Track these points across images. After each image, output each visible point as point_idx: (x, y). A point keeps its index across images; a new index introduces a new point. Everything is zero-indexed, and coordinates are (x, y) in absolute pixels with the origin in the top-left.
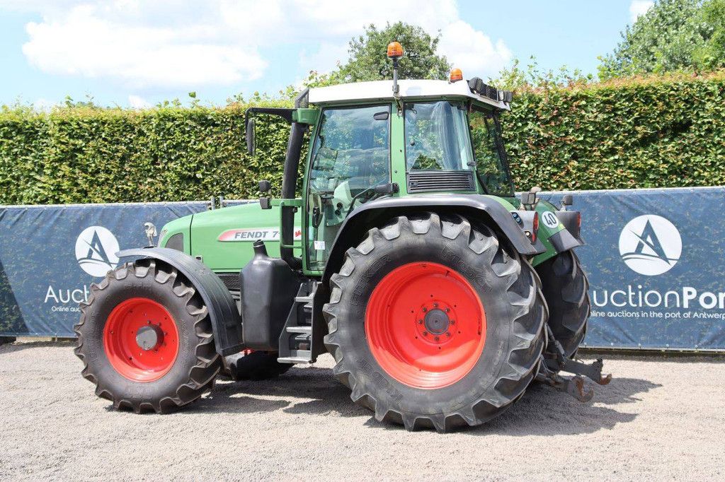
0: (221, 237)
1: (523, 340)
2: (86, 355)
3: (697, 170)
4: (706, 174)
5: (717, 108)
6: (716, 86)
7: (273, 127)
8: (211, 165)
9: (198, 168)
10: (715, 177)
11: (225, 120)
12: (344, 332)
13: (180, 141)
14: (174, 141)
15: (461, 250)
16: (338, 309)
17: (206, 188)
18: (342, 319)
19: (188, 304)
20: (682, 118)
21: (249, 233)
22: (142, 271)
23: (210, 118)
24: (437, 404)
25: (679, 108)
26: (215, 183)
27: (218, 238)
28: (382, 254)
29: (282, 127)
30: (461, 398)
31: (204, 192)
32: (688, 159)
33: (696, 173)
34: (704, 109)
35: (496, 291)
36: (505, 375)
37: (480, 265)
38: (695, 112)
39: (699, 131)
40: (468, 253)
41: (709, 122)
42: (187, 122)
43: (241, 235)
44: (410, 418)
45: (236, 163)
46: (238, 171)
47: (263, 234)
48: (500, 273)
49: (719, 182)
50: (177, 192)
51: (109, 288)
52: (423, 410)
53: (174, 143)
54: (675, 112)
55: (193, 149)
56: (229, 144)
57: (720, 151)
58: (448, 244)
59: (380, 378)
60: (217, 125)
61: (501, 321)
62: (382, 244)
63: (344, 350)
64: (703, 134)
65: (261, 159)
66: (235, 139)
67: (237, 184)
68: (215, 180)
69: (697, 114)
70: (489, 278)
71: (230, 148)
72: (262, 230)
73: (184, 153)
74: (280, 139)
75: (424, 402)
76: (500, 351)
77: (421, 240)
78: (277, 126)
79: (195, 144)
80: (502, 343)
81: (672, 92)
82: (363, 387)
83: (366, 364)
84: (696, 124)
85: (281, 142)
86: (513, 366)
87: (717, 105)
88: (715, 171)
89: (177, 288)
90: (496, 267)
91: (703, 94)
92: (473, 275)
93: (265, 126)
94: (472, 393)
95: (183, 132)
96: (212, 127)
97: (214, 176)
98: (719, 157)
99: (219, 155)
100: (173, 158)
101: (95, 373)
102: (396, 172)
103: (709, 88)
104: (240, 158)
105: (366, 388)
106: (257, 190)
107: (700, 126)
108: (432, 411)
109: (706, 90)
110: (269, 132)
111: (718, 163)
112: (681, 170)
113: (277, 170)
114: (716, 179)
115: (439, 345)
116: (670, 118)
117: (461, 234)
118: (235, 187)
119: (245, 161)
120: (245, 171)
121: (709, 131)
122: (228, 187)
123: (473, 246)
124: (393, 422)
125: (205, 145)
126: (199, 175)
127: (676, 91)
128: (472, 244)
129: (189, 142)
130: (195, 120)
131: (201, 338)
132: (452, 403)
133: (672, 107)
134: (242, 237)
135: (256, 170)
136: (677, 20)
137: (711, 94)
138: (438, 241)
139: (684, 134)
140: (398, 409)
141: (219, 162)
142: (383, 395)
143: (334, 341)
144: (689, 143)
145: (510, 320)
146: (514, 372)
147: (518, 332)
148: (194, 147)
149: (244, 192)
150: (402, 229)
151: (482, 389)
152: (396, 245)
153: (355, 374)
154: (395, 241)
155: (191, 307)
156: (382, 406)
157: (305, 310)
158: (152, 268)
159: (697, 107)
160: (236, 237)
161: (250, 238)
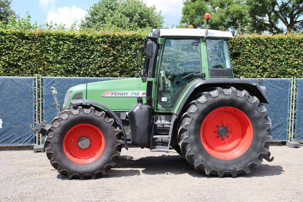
0: (104, 95)
1: (269, 138)
2: (54, 152)
3: (242, 72)
4: (245, 73)
5: (250, 48)
6: (249, 40)
7: (61, 43)
8: (26, 59)
9: (19, 60)
10: (248, 75)
11: (35, 37)
12: (192, 137)
13: (8, 46)
14: (5, 46)
15: (245, 102)
16: (189, 127)
17: (22, 70)
18: (191, 131)
19: (111, 126)
20: (238, 51)
21: (119, 93)
22: (87, 111)
23: (26, 35)
24: (234, 166)
25: (237, 47)
26: (28, 68)
27: (102, 95)
28: (211, 103)
29: (66, 43)
30: (244, 163)
31: (21, 72)
32: (239, 68)
33: (241, 73)
34: (245, 48)
35: (259, 118)
36: (261, 152)
37: (253, 108)
38: (242, 49)
39: (243, 57)
40: (248, 103)
41: (247, 54)
42: (13, 36)
43: (114, 94)
44: (221, 172)
45: (40, 59)
46: (41, 63)
47: (126, 94)
48: (260, 111)
49: (249, 77)
50: (5, 72)
51: (69, 119)
52: (228, 168)
53: (6, 47)
54: (235, 49)
55: (16, 51)
56: (37, 49)
57: (250, 65)
58: (239, 99)
59: (208, 156)
60: (29, 40)
61: (261, 130)
62: (210, 99)
63: (192, 145)
64: (244, 58)
65: (54, 58)
66: (40, 47)
67: (41, 69)
68: (28, 66)
69: (243, 50)
70: (256, 113)
71: (38, 51)
72: (125, 92)
73: (10, 52)
74: (65, 49)
75: (227, 165)
76: (260, 143)
77: (228, 98)
78: (63, 42)
79: (16, 48)
80: (261, 139)
81: (235, 41)
82: (200, 160)
83: (201, 150)
84: (242, 54)
85: (65, 50)
86: (265, 149)
87: (250, 47)
88: (247, 72)
89: (106, 119)
90: (259, 109)
91: (245, 43)
92: (249, 112)
93: (57, 42)
94: (248, 160)
95: (10, 41)
96: (26, 40)
97: (28, 64)
98: (249, 67)
99: (31, 54)
100: (3, 54)
101: (59, 161)
102: (204, 68)
103: (247, 40)
104: (42, 56)
105: (202, 161)
106: (51, 72)
107: (244, 55)
108: (231, 168)
109: (246, 41)
110: (60, 46)
111: (249, 70)
112: (236, 71)
113: (63, 63)
114: (248, 76)
115: (224, 141)
116: (234, 51)
117: (245, 95)
118: (39, 70)
119: (45, 57)
120: (45, 63)
121: (246, 57)
122: (35, 70)
123: (249, 100)
124: (214, 174)
125: (23, 48)
126: (19, 64)
127: (236, 41)
128: (249, 99)
129: (14, 47)
130: (16, 36)
132: (240, 165)
133: (234, 47)
134: (115, 95)
135: (50, 62)
137: (248, 43)
138: (235, 98)
139: (238, 58)
140: (217, 169)
141: (30, 57)
142: (209, 163)
143: (187, 141)
144: (239, 61)
145: (264, 130)
146: (265, 151)
147: (267, 135)
148: (17, 49)
149: (44, 73)
150: (220, 92)
151: (253, 158)
152: (217, 99)
153: (197, 155)
154: (217, 97)
155: (113, 127)
156: (209, 168)
157: (158, 128)
158: (92, 109)
159: (242, 47)
160: (112, 95)
161: (119, 96)
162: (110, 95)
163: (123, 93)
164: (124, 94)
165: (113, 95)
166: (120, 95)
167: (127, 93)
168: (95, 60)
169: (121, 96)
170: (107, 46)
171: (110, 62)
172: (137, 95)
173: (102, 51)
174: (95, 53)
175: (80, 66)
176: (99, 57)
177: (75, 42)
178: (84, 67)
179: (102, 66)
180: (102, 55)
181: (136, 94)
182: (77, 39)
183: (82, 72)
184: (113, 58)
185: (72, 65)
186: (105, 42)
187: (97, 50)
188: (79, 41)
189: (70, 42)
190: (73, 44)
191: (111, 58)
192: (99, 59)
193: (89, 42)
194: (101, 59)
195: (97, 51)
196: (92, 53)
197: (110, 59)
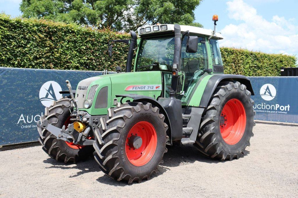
21: (138, 87)
72: (143, 86)
160: (133, 89)
161: (139, 90)
162: (131, 89)
164: (142, 88)
165: (134, 89)
166: (140, 89)
167: (145, 87)
168: (30, 50)
169: (140, 90)
170: (44, 36)
171: (45, 53)
172: (152, 89)
173: (39, 40)
174: (31, 42)
175: (16, 56)
176: (35, 47)
177: (10, 28)
178: (19, 57)
179: (38, 57)
180: (38, 45)
181: (152, 88)
182: (13, 24)
183: (16, 63)
184: (49, 48)
185: (6, 54)
186: (40, 31)
187: (33, 39)
188: (15, 27)
189: (4, 27)
190: (8, 29)
191: (46, 49)
192: (35, 49)
193: (25, 29)
194: (37, 49)
195: (33, 40)
196: (28, 43)
197: (46, 50)
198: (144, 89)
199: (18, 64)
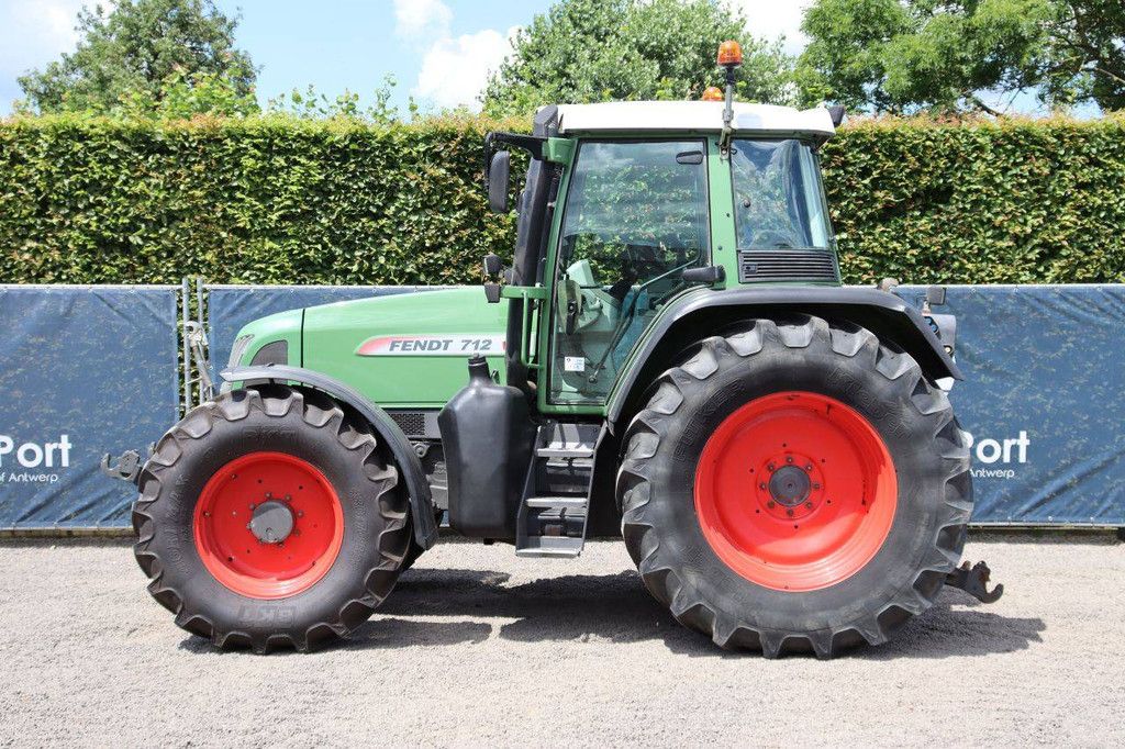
0: (364, 347)
1: (959, 512)
3: (958, 260)
4: (970, 266)
5: (990, 169)
6: (988, 138)
7: (280, 161)
8: (159, 224)
9: (132, 228)
10: (982, 270)
11: (187, 145)
12: (661, 505)
13: (96, 176)
14: (85, 176)
15: (864, 374)
16: (651, 468)
17: (144, 260)
18: (659, 483)
19: (365, 463)
20: (941, 181)
21: (418, 343)
22: (276, 406)
23: (160, 139)
24: (820, 614)
25: (937, 167)
26: (164, 255)
27: (357, 350)
28: (732, 379)
29: (296, 163)
30: (859, 604)
31: (142, 268)
32: (946, 243)
33: (956, 264)
34: (970, 169)
35: (918, 436)
36: (930, 564)
37: (895, 397)
38: (959, 174)
39: (963, 202)
40: (875, 377)
41: (977, 191)
42: (113, 143)
43: (401, 345)
44: (774, 637)
45: (206, 221)
46: (210, 235)
47: (443, 344)
48: (925, 409)
49: (987, 279)
50: (87, 268)
51: (211, 436)
52: (796, 624)
53: (87, 181)
54: (931, 173)
55: (123, 193)
56: (195, 187)
57: (990, 233)
58: (842, 364)
59: (722, 577)
60: (171, 153)
61: (926, 483)
62: (729, 363)
63: (660, 533)
64: (968, 206)
65: (256, 216)
66: (205, 179)
67: (209, 256)
68: (165, 248)
69: (962, 178)
70: (909, 417)
71: (198, 193)
72: (441, 338)
73: (104, 199)
74: (292, 184)
75: (795, 610)
76: (923, 529)
77: (798, 358)
78: (287, 160)
79: (125, 183)
80: (927, 516)
81: (928, 143)
82: (693, 592)
83: (698, 554)
84: (960, 191)
85: (294, 188)
86: (943, 552)
87: (989, 165)
88: (982, 262)
89: (345, 435)
90: (919, 400)
91: (970, 148)
92: (880, 414)
93: (264, 159)
94: (875, 595)
95: (104, 161)
96: (158, 156)
97: (164, 242)
98: (989, 241)
99: (175, 206)
100: (81, 206)
101: (176, 587)
102: (720, 249)
103: (978, 140)
104: (214, 213)
105: (699, 593)
106: (245, 268)
107: (965, 195)
108: (810, 624)
109: (974, 142)
110: (276, 171)
111: (987, 251)
112: (935, 258)
113: (285, 236)
114: (983, 274)
115: (797, 522)
116: (925, 180)
117: (863, 349)
118: (203, 262)
119: (225, 217)
120: (224, 234)
121: (976, 203)
122: (189, 261)
123: (881, 367)
124: (744, 645)
125: (149, 185)
126: (135, 239)
127: (934, 141)
128: (880, 364)
129: (116, 180)
130: (125, 141)
131: (391, 519)
132: (843, 611)
133: (928, 166)
134: (403, 349)
135: (243, 233)
136: (598, 27)
137: (981, 149)
138: (826, 359)
139: (941, 206)
140: (755, 625)
141: (172, 217)
142: (727, 604)
143: (644, 520)
144: (948, 220)
145: (940, 482)
146: (945, 560)
147: (951, 499)
148: (126, 189)
149: (220, 271)
150: (765, 339)
151: (895, 588)
152: (754, 364)
153: (680, 572)
154: (754, 358)
155: (371, 466)
156: (726, 621)
157: (550, 471)
158: (296, 400)
159: (960, 167)
160: (391, 349)
161: (419, 351)
162: (385, 350)
163: (432, 342)
164: (435, 345)
165: (398, 351)
166: (423, 348)
167: (447, 343)
168: (400, 223)
169: (426, 352)
170: (443, 171)
171: (455, 230)
172: (483, 348)
173: (425, 188)
174: (401, 196)
175: (350, 246)
176: (416, 211)
177: (327, 158)
178: (363, 247)
179: (427, 245)
180: (425, 206)
181: (481, 345)
182: (335, 147)
183: (355, 268)
184: (465, 213)
185: (319, 241)
186: (436, 157)
187: (407, 185)
188: (344, 155)
189: (311, 158)
190: (320, 164)
191: (458, 215)
192: (414, 218)
193: (378, 157)
194: (423, 219)
195: (408, 190)
196: (391, 199)
197: (456, 219)
198: (446, 348)
199: (359, 271)
